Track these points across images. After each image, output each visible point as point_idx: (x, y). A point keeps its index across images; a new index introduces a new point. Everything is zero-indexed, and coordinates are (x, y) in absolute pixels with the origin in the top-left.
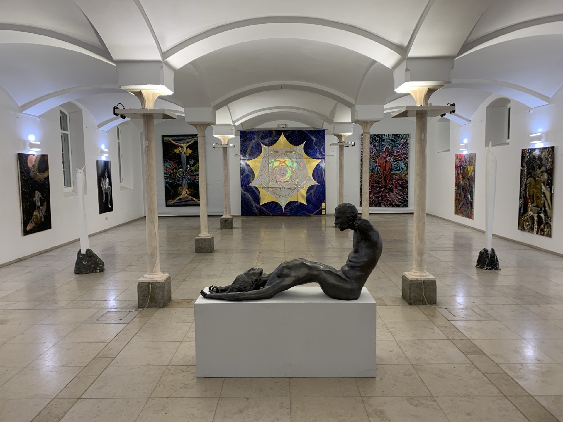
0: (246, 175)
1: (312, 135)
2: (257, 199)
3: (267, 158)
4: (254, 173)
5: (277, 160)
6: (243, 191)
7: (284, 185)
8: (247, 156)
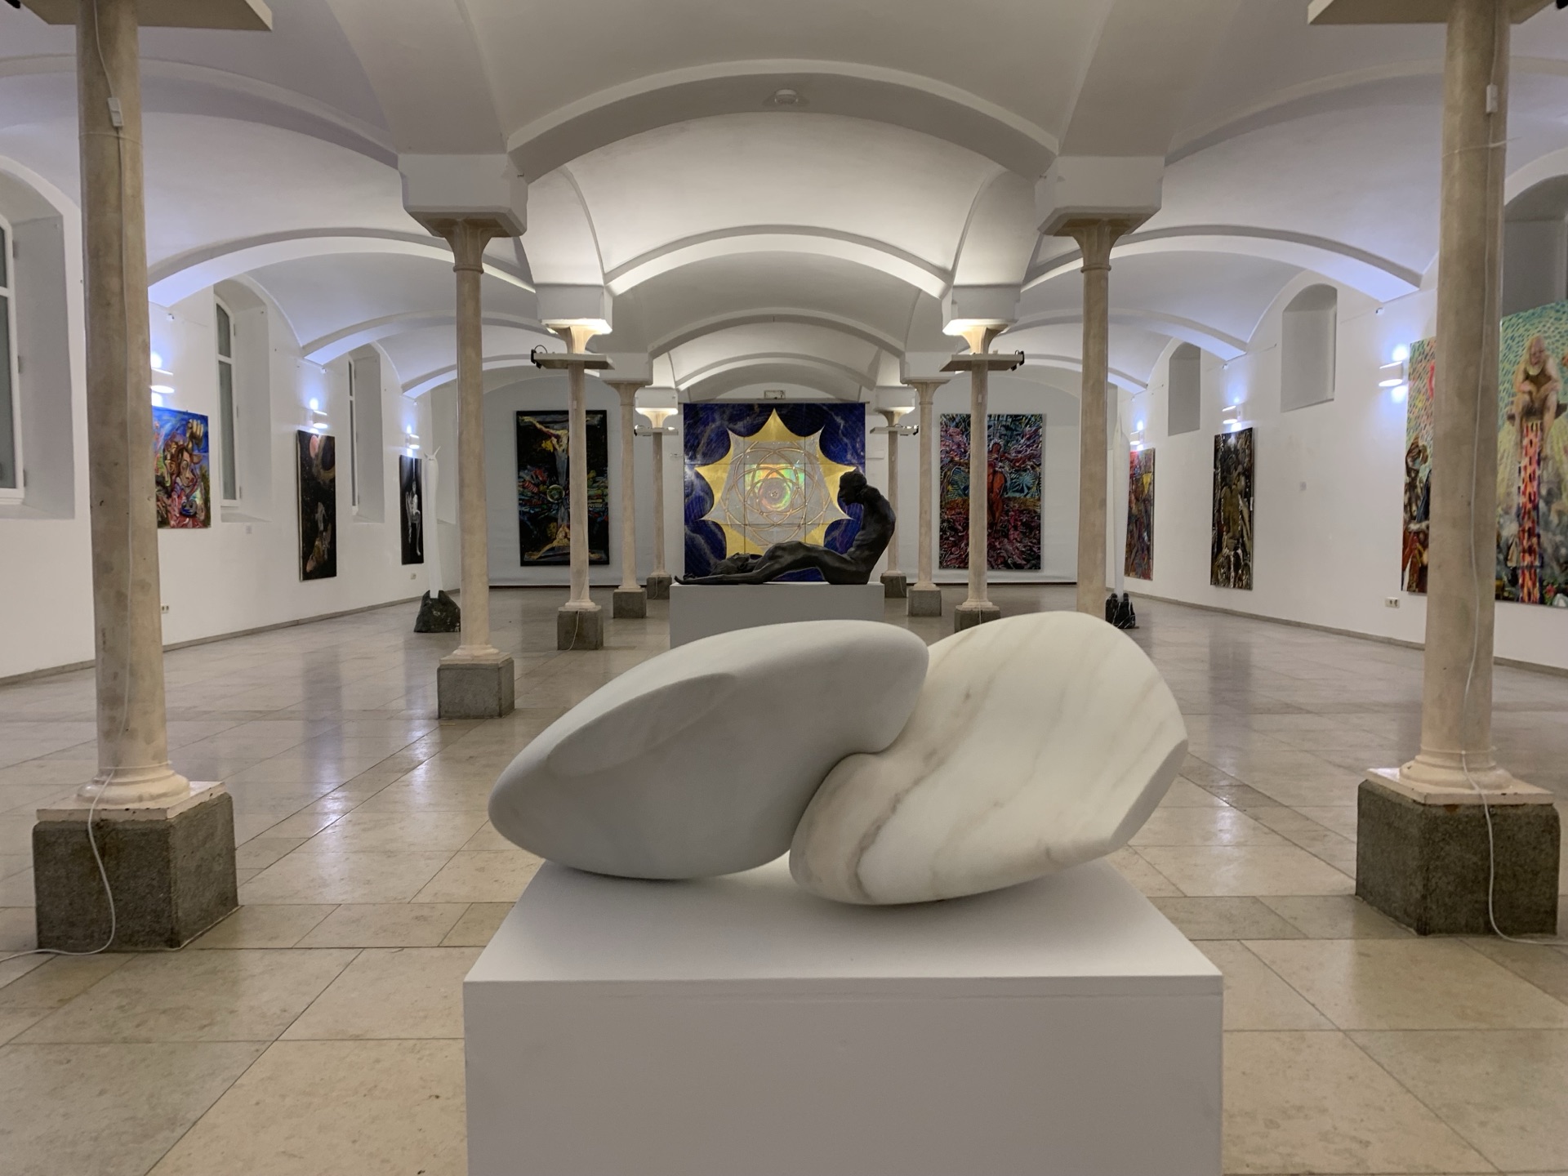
0: (696, 498)
1: (837, 415)
2: (719, 547)
3: (741, 463)
4: (714, 493)
5: (762, 466)
6: (689, 532)
7: (776, 519)
8: (699, 456)
